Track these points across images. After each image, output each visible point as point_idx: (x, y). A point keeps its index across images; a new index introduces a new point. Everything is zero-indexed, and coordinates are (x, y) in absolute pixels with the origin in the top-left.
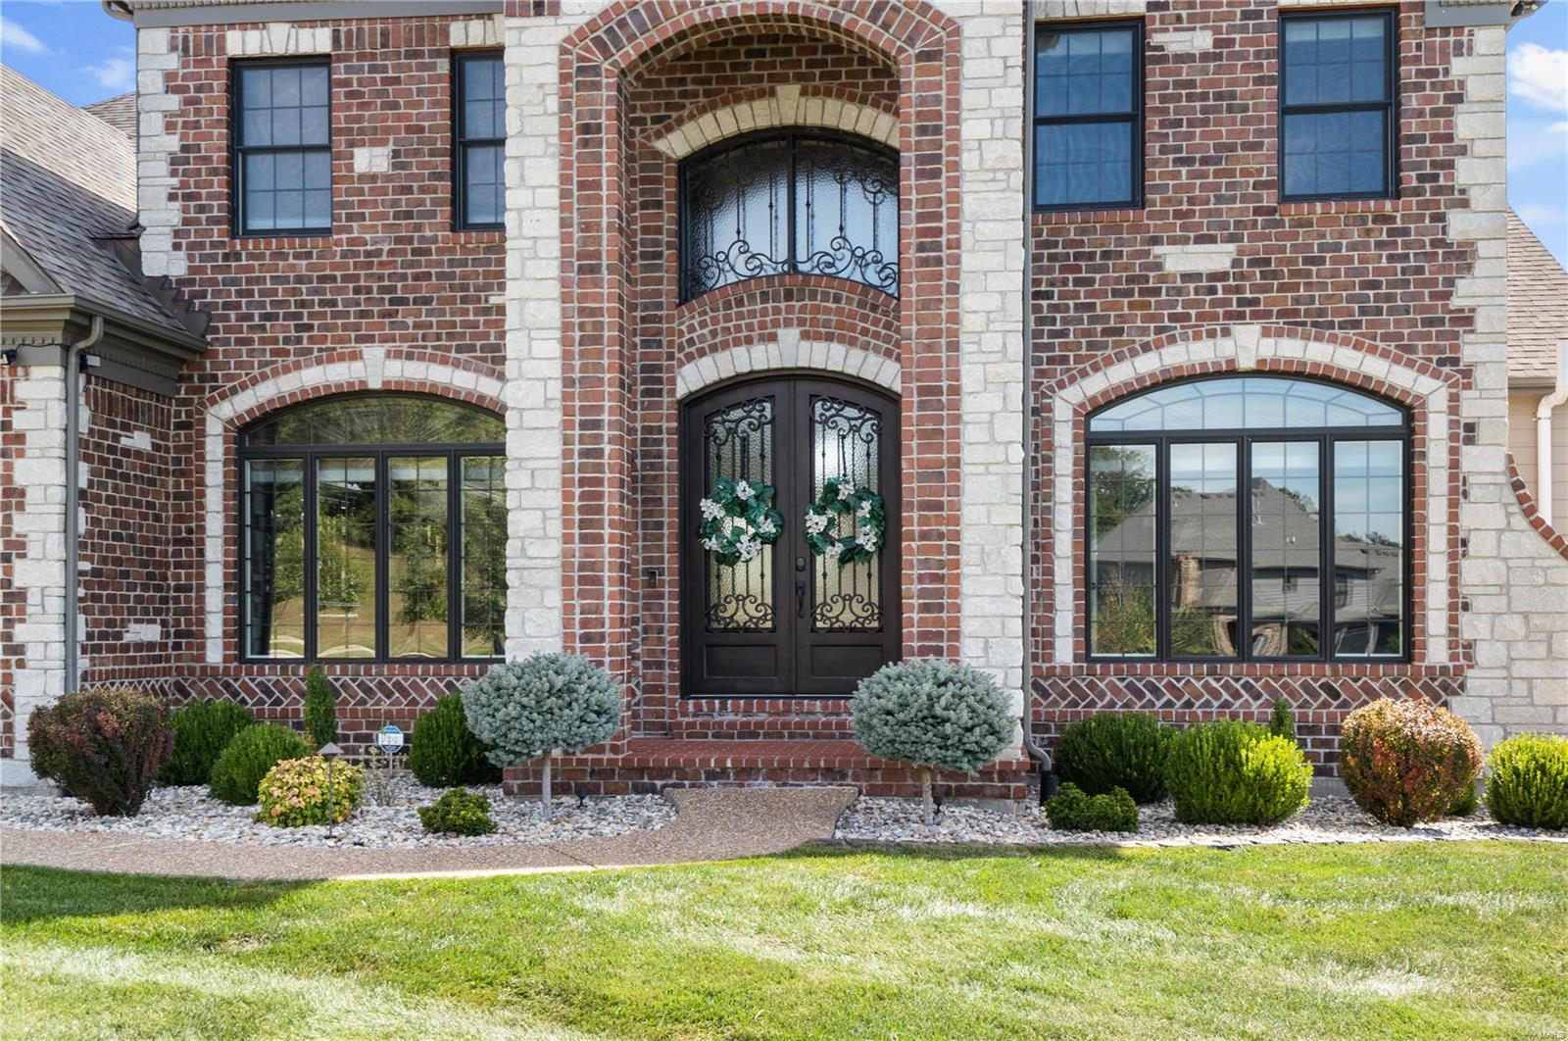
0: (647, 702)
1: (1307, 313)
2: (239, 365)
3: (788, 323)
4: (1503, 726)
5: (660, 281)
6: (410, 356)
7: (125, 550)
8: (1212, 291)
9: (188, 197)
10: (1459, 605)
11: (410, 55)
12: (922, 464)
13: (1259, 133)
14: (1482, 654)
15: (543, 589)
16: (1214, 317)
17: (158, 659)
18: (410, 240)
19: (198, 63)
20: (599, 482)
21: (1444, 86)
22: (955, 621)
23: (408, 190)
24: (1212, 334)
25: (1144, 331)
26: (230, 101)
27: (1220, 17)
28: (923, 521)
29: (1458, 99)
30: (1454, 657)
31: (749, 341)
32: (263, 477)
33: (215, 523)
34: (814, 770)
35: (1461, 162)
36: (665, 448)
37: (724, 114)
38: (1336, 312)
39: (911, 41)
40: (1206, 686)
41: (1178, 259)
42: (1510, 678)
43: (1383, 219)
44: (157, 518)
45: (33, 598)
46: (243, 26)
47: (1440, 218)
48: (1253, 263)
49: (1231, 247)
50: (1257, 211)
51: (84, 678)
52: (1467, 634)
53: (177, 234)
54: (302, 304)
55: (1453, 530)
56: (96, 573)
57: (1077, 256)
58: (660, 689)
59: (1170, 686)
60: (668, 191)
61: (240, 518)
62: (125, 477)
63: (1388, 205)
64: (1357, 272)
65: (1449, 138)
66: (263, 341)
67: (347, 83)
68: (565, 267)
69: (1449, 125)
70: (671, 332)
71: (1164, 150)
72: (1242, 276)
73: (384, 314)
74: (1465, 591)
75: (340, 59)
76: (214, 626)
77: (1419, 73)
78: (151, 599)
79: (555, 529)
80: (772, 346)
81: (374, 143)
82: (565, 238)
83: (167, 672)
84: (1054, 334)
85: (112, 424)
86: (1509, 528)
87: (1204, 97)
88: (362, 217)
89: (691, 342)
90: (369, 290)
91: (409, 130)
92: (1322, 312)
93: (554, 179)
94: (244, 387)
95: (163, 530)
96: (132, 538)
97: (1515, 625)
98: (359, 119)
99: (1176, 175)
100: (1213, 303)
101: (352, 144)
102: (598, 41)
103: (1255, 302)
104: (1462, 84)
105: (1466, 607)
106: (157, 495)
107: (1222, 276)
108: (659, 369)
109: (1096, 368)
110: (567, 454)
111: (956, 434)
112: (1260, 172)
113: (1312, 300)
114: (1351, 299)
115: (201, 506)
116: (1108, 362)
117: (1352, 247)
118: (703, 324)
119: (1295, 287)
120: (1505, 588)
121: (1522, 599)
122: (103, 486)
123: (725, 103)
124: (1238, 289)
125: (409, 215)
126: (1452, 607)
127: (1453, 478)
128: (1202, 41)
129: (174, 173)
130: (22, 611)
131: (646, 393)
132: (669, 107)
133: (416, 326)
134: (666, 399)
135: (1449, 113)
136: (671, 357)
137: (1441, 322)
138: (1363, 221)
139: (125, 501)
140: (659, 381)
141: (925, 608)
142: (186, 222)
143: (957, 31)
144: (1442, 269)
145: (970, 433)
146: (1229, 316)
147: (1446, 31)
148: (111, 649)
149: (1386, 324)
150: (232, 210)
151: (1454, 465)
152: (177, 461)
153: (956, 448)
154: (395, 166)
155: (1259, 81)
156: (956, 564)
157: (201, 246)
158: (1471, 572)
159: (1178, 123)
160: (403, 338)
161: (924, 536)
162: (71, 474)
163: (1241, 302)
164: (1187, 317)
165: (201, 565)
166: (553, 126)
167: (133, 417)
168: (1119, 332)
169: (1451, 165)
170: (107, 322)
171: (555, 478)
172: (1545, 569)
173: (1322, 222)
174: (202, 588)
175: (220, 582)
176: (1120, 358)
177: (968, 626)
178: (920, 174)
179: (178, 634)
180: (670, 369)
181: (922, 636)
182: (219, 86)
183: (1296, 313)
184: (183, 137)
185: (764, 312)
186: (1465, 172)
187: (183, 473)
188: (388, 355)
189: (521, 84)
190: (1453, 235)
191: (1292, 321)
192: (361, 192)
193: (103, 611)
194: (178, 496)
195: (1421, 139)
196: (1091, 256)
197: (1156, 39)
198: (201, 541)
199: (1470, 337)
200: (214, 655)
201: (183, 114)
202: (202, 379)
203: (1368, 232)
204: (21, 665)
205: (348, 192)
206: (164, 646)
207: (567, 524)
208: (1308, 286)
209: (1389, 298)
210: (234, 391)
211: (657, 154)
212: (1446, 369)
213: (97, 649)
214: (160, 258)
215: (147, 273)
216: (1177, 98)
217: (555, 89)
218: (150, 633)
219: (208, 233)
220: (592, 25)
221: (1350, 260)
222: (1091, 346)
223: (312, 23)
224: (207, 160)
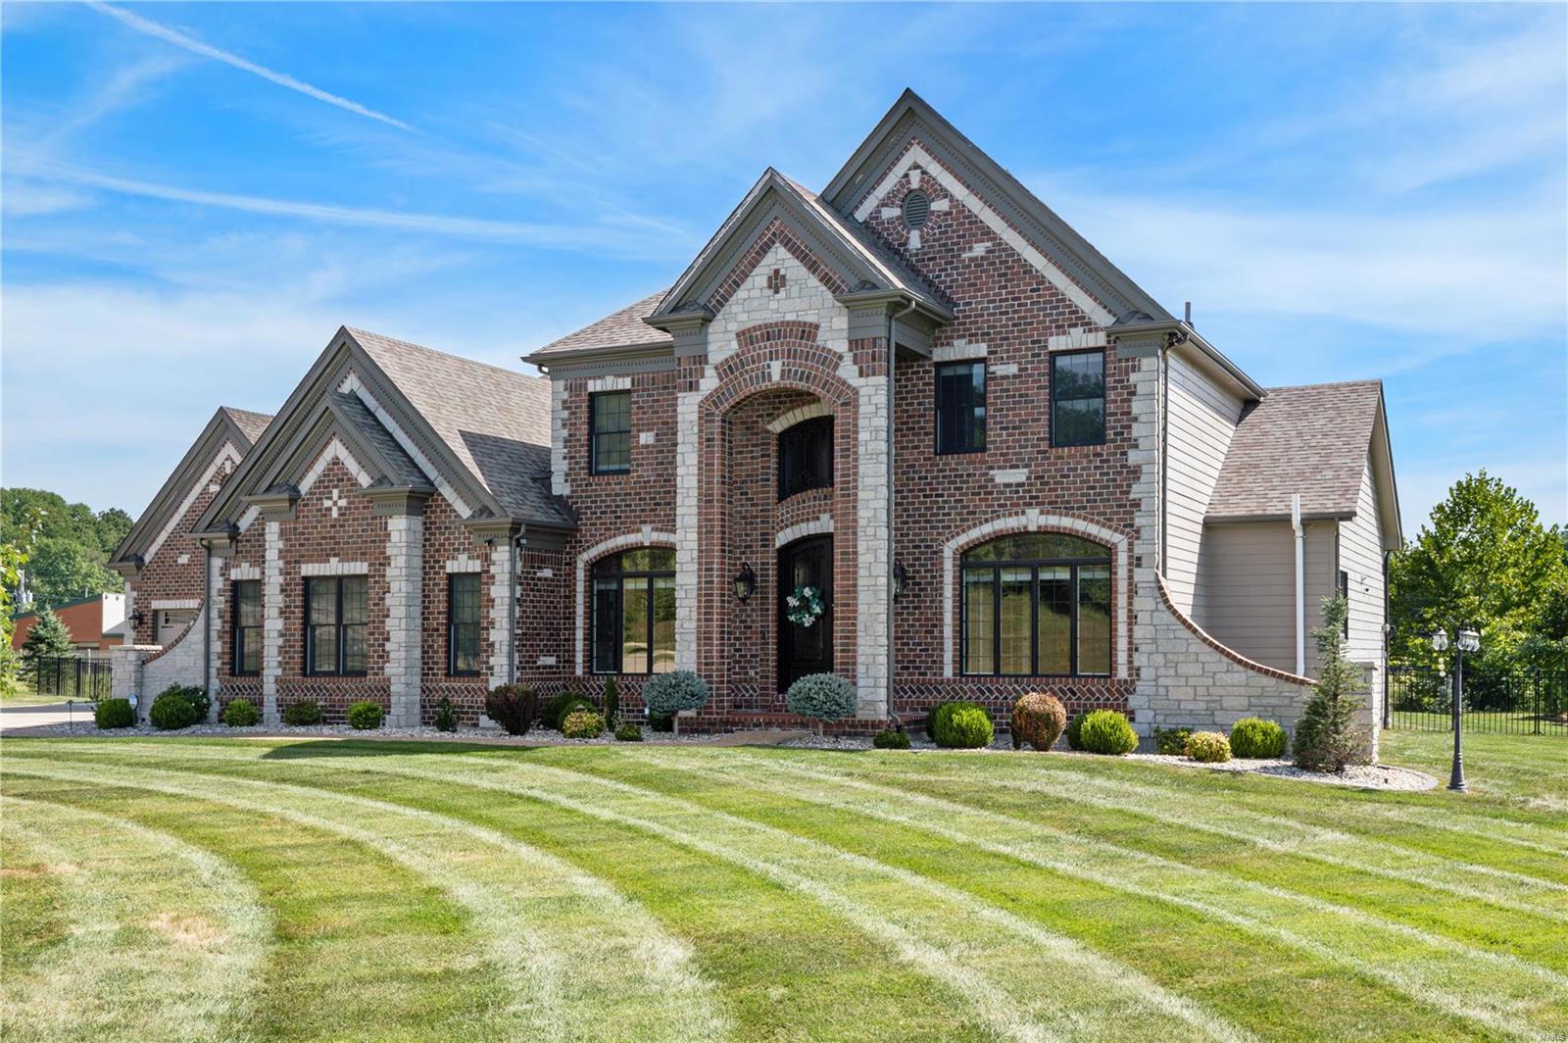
0: (761, 695)
1: (1062, 502)
2: (591, 536)
3: (825, 511)
4: (1154, 710)
5: (768, 492)
6: (661, 530)
7: (538, 624)
8: (1017, 492)
9: (571, 458)
10: (1133, 648)
11: (665, 388)
12: (842, 586)
13: (1040, 413)
14: (1144, 673)
15: (690, 642)
16: (1018, 505)
17: (555, 673)
18: (662, 475)
19: (577, 396)
20: (712, 595)
21: (1127, 387)
22: (855, 657)
23: (662, 452)
24: (1017, 514)
25: (986, 513)
26: (589, 412)
27: (1021, 357)
28: (842, 612)
29: (1134, 393)
30: (1130, 675)
31: (808, 520)
32: (603, 587)
33: (580, 610)
34: (796, 723)
35: (1134, 425)
36: (770, 572)
37: (797, 412)
38: (1076, 502)
39: (838, 397)
40: (1014, 689)
41: (1001, 477)
42: (1157, 686)
43: (1097, 455)
44: (555, 608)
45: (497, 646)
46: (595, 378)
47: (1124, 454)
48: (1036, 478)
49: (1026, 470)
50: (1038, 452)
51: (518, 681)
52: (1136, 664)
53: (567, 475)
54: (617, 506)
55: (1130, 611)
56: (524, 634)
57: (956, 476)
58: (767, 689)
59: (997, 689)
60: (773, 449)
61: (591, 607)
62: (539, 591)
63: (1099, 448)
64: (1085, 482)
65: (1129, 413)
66: (601, 524)
67: (637, 402)
68: (699, 500)
69: (1129, 407)
70: (773, 516)
71: (995, 423)
72: (1030, 485)
73: (651, 510)
74: (1135, 642)
75: (635, 391)
76: (579, 658)
77: (1115, 381)
78: (552, 645)
79: (694, 616)
80: (818, 523)
81: (648, 430)
82: (700, 488)
83: (559, 679)
84: (944, 515)
85: (533, 567)
86: (1157, 610)
87: (1014, 396)
88: (642, 465)
89: (782, 521)
90: (645, 499)
91: (663, 423)
92: (1068, 502)
93: (696, 462)
94: (593, 546)
95: (558, 613)
96: (542, 618)
97: (1159, 659)
98: (642, 419)
99: (1001, 435)
100: (1018, 498)
101: (639, 431)
102: (714, 401)
103: (1037, 497)
104: (1135, 386)
105: (1137, 650)
106: (555, 597)
107: (1021, 485)
108: (768, 534)
109: (964, 531)
110: (699, 583)
111: (855, 573)
112: (1039, 433)
113: (1064, 496)
114: (1082, 495)
115: (575, 602)
116: (969, 528)
117: (1083, 469)
118: (787, 512)
119: (1056, 490)
120: (1155, 640)
121: (1163, 646)
122: (529, 595)
123: (798, 406)
124: (1030, 491)
125: (662, 463)
126: (1130, 650)
127: (1130, 584)
128: (1013, 369)
129: (565, 447)
130: (493, 651)
131: (763, 546)
132: (774, 408)
133: (665, 516)
134: (771, 549)
135: (1130, 401)
136: (773, 528)
137: (1125, 506)
138: (1088, 456)
139: (539, 602)
140: (768, 540)
141: (842, 651)
142: (570, 469)
143: (857, 393)
144: (1125, 479)
145: (862, 572)
146: (1025, 504)
147: (1127, 360)
148: (531, 668)
149: (1099, 507)
150: (590, 463)
151: (1131, 578)
152: (565, 580)
153: (856, 579)
154: (657, 441)
155: (1039, 388)
156: (855, 631)
157: (576, 480)
158: (1138, 632)
159: (1002, 409)
160: (659, 522)
161: (842, 618)
162: (513, 591)
163: (1031, 498)
164: (1006, 505)
165: (574, 629)
166: (695, 439)
167: (543, 562)
168: (974, 513)
169: (1130, 427)
170: (527, 525)
171: (694, 594)
172: (1174, 631)
173: (1069, 457)
174: (574, 640)
175: (582, 637)
176: (975, 525)
177: (860, 659)
178: (842, 457)
179: (565, 662)
180: (773, 534)
181: (842, 664)
182: (585, 405)
183: (1056, 502)
184: (570, 430)
185: (814, 506)
186: (1137, 430)
187: (567, 586)
188: (652, 530)
189: (683, 422)
190: (1130, 462)
191: (1054, 507)
192: (642, 453)
193: (527, 651)
194: (565, 597)
195: (1116, 414)
196: (962, 476)
197: (992, 369)
198: (574, 618)
199: (1139, 514)
200: (579, 672)
201: (570, 419)
202: (576, 542)
203: (1091, 461)
204: (492, 675)
205: (637, 454)
206: (558, 667)
207: (699, 614)
208: (1062, 489)
209: (1100, 494)
210: (589, 548)
211: (768, 432)
212: (1127, 530)
213: (524, 668)
214: (560, 487)
215: (554, 493)
216: (1001, 397)
217: (696, 423)
218: (551, 661)
219: (579, 474)
220: (711, 395)
221: (1082, 475)
222: (962, 520)
223: (623, 376)
224: (579, 440)
